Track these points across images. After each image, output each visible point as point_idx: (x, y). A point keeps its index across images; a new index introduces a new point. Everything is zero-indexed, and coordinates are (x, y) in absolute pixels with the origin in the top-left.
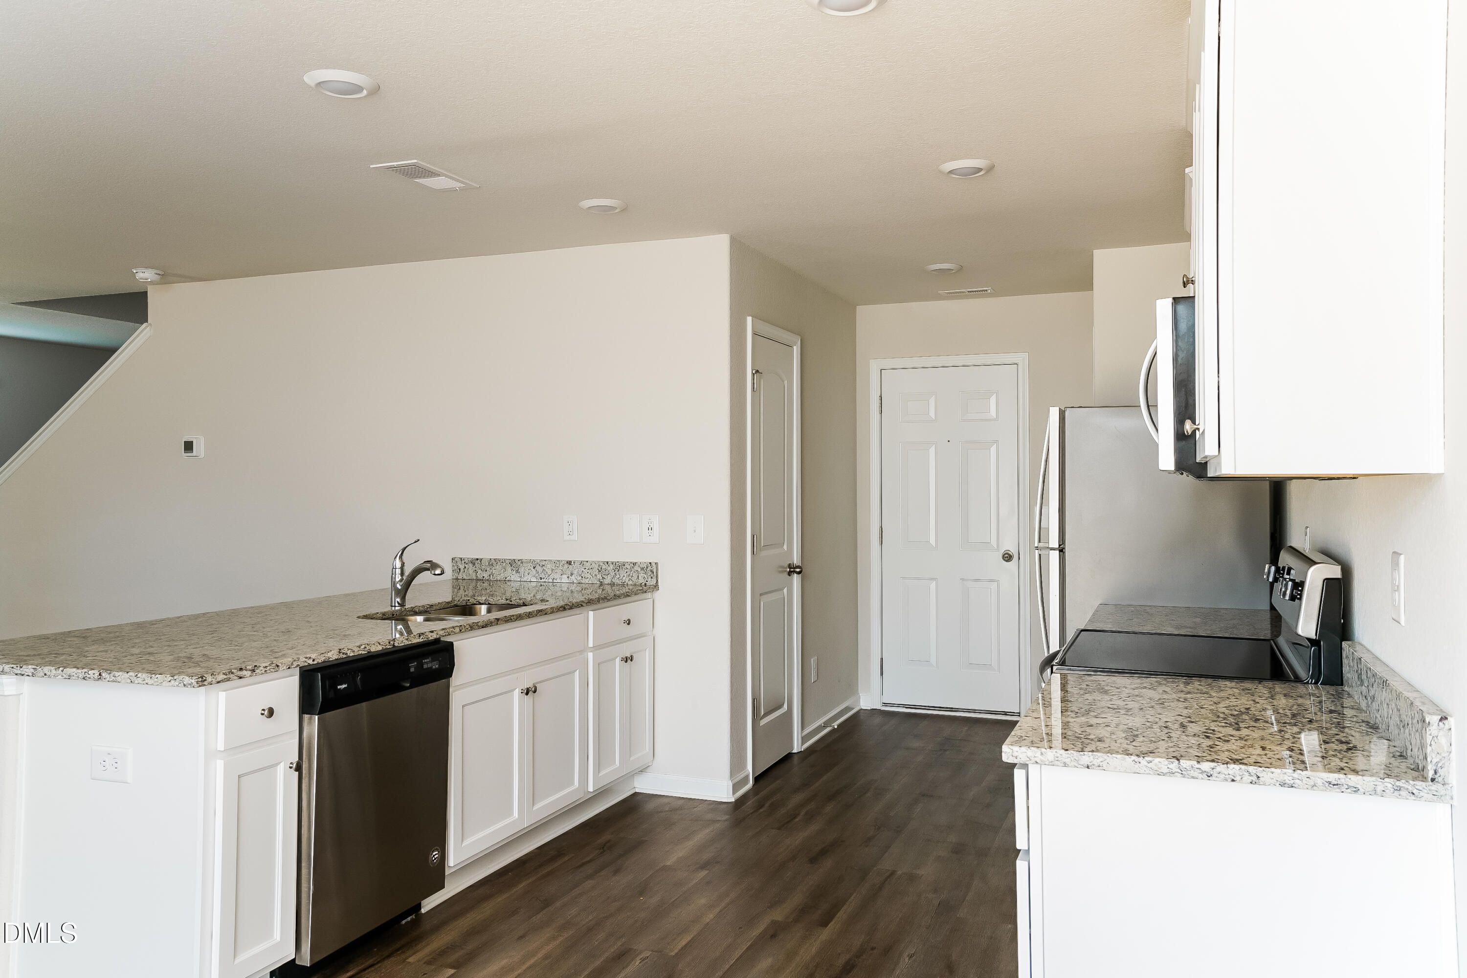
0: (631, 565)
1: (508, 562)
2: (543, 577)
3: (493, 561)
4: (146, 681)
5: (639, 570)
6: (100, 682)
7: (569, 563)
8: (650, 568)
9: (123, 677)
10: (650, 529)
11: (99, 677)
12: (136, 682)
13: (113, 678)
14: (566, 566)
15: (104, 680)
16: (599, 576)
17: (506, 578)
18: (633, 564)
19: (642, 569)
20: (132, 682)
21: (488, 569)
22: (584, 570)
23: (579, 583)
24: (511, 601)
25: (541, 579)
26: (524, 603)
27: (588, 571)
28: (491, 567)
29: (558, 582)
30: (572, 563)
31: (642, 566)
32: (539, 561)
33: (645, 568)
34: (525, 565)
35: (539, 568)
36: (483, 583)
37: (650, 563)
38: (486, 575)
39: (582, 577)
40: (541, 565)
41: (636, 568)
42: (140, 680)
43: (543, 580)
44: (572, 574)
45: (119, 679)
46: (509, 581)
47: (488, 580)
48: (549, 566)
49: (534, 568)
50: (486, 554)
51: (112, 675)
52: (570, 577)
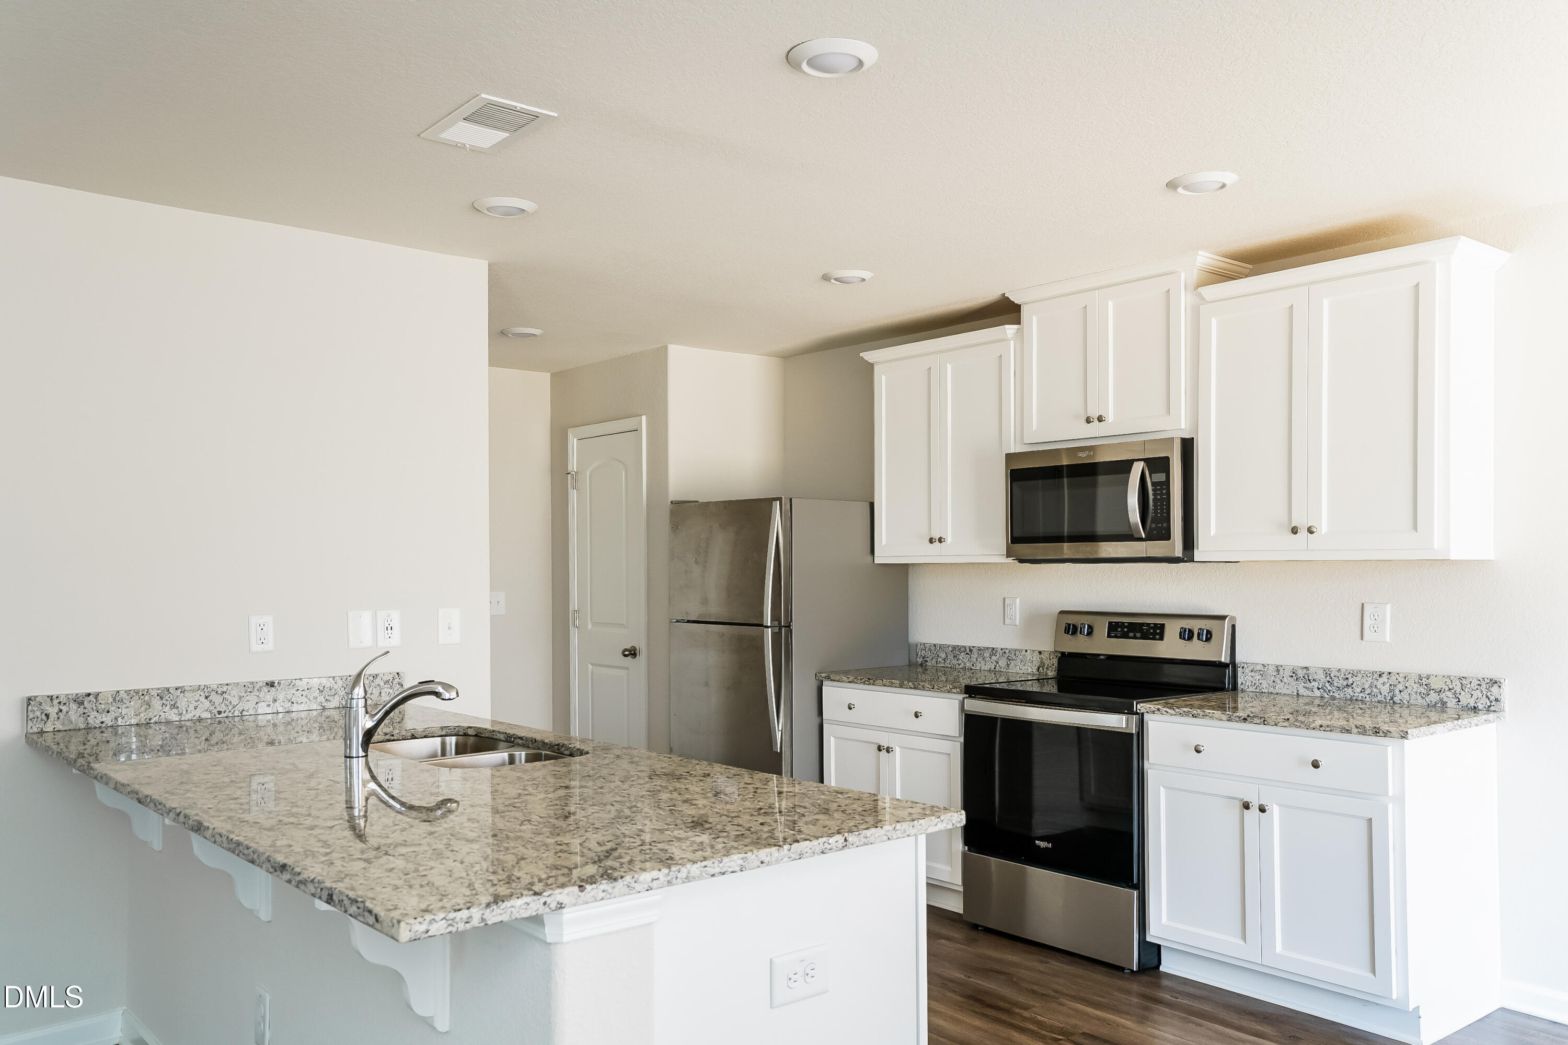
0: (370, 678)
1: (154, 693)
2: (223, 710)
3: (123, 695)
4: (908, 833)
5: (382, 684)
6: (846, 851)
7: (272, 684)
8: (397, 680)
9: (877, 835)
10: (389, 628)
11: (845, 843)
12: (895, 837)
13: (864, 840)
14: (265, 689)
15: (851, 846)
16: (321, 699)
17: (150, 719)
18: (374, 677)
19: (387, 682)
20: (889, 839)
21: (113, 708)
22: (295, 692)
23: (287, 712)
24: (393, 735)
25: (220, 713)
26: (413, 735)
27: (303, 693)
28: (119, 705)
29: (250, 715)
30: (276, 684)
31: (386, 678)
32: (216, 686)
33: (391, 681)
34: (187, 694)
35: (214, 697)
36: (102, 732)
37: (398, 673)
38: (108, 720)
39: (293, 703)
40: (219, 692)
41: (378, 681)
42: (899, 834)
43: (223, 715)
44: (275, 701)
45: (872, 839)
46: (156, 723)
47: (112, 726)
48: (234, 693)
49: (206, 698)
50: (104, 685)
51: (862, 836)
52: (272, 704)
